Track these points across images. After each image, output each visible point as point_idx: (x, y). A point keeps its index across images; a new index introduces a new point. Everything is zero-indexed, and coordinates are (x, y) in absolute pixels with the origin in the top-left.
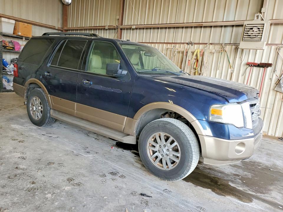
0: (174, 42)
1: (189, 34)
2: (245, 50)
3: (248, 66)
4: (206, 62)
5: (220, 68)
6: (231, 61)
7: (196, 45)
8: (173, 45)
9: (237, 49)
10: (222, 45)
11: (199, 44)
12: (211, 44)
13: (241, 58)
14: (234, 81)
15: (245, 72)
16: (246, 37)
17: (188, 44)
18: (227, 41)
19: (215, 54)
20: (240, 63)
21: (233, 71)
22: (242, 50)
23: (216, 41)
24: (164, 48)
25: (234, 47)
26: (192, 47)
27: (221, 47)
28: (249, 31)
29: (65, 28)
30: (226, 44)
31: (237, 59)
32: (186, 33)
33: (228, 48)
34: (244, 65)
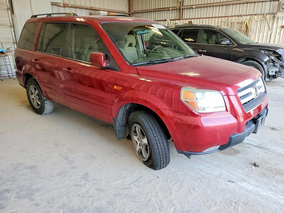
0: (226, 16)
1: (238, 9)
2: (280, 18)
3: (282, 28)
4: (253, 28)
5: (263, 32)
6: (270, 26)
7: (244, 17)
8: (226, 18)
9: (274, 17)
10: (264, 15)
11: (246, 15)
12: (256, 15)
13: (277, 23)
14: (271, 43)
15: (280, 32)
16: (281, 9)
17: (238, 16)
18: (267, 12)
19: (259, 22)
20: (277, 26)
21: (272, 32)
22: (278, 18)
23: (259, 13)
24: (220, 21)
25: (272, 16)
26: (242, 18)
27: (263, 16)
28: (283, 5)
29: (132, 12)
30: (267, 14)
31: (275, 24)
32: (236, 8)
33: (268, 17)
34: (280, 27)
